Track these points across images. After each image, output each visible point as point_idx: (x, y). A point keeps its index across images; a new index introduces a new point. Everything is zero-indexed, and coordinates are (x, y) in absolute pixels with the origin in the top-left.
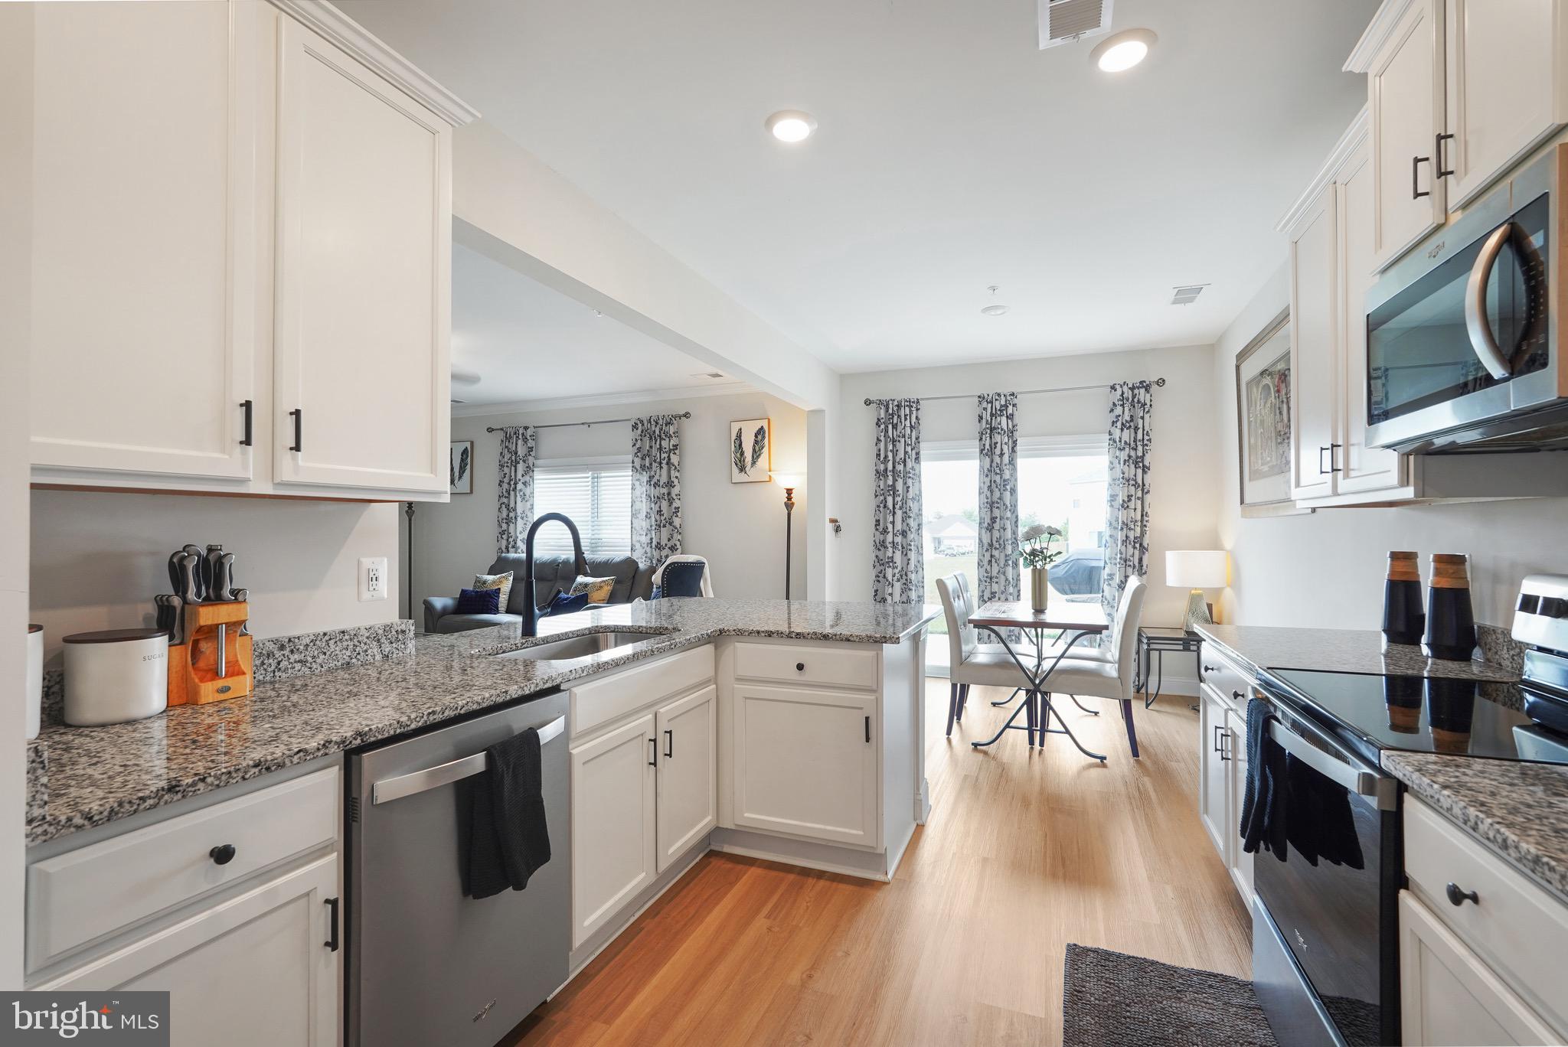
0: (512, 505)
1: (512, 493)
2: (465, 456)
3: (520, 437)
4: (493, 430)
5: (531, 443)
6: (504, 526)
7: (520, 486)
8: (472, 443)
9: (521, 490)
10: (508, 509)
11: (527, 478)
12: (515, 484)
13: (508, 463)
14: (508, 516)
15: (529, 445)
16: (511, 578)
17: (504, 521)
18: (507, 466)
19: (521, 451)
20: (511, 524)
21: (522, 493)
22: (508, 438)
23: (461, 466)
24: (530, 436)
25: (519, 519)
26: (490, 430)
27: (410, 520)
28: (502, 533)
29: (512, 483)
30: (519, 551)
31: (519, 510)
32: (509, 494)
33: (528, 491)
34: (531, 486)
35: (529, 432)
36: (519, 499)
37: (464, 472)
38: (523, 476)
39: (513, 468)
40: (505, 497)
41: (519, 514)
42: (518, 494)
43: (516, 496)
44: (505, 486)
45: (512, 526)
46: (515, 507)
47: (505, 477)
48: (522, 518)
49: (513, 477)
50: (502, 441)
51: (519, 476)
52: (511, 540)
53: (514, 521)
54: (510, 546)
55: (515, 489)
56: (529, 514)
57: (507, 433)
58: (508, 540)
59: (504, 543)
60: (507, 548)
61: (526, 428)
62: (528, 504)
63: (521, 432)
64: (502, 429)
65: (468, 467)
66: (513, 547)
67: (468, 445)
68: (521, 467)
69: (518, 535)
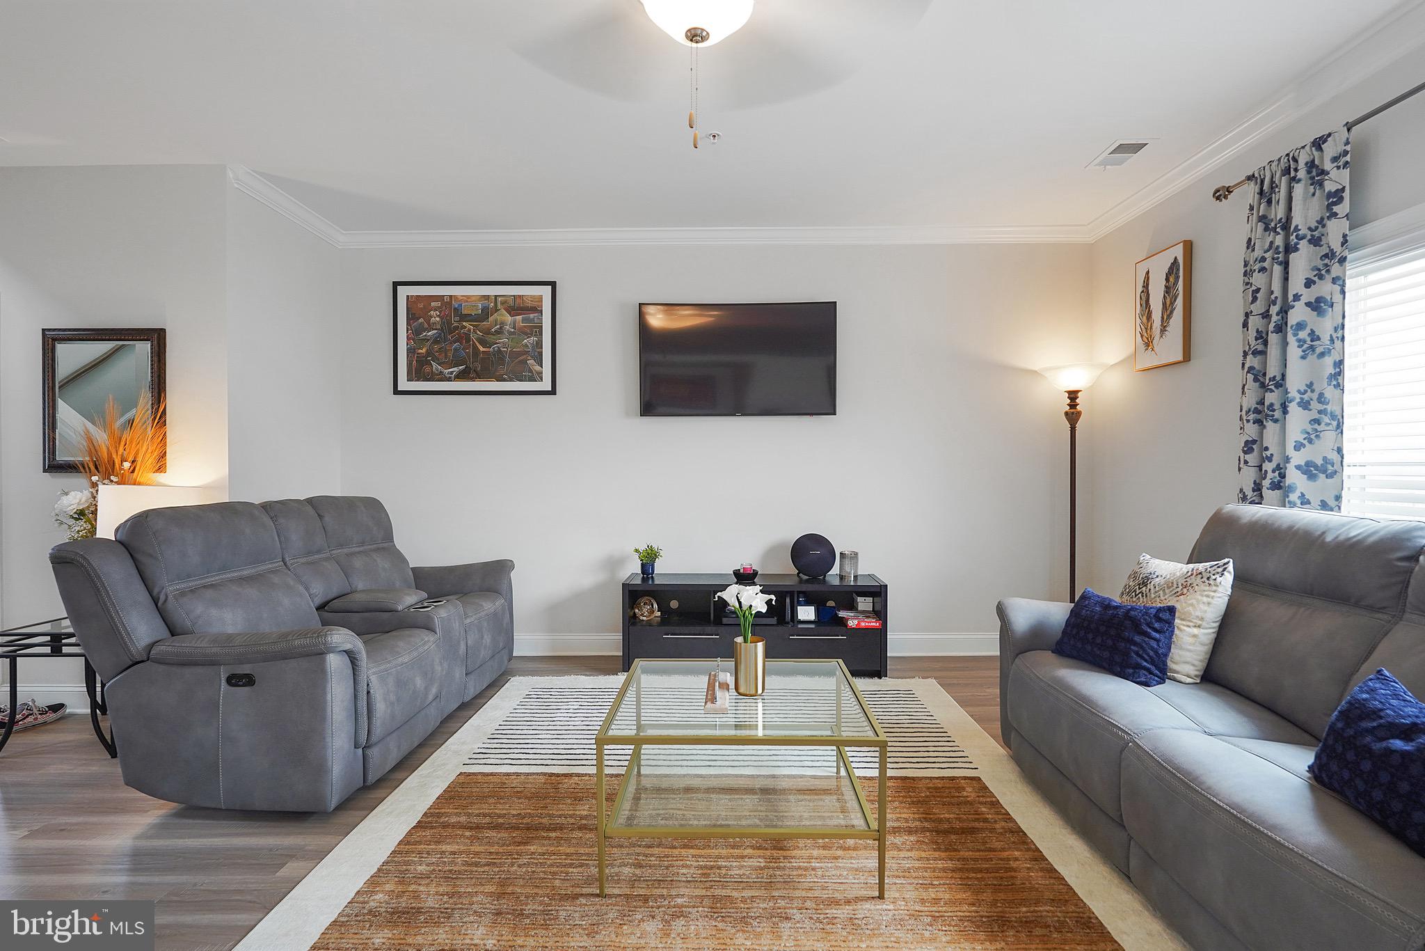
0: (1273, 370)
1: (1273, 339)
2: (1172, 279)
3: (1302, 174)
4: (1229, 190)
5: (1338, 178)
6: (1251, 430)
7: (1298, 314)
8: (1189, 247)
9: (1300, 326)
10: (1263, 385)
11: (1325, 288)
12: (1284, 312)
13: (1263, 259)
14: (1262, 402)
15: (1330, 186)
16: (1229, 578)
17: (1252, 417)
18: (1263, 270)
19: (1305, 213)
20: (1269, 425)
21: (1303, 334)
22: (1266, 195)
23: (1164, 304)
24: (1335, 159)
25: (1293, 408)
26: (1222, 194)
27: (1073, 430)
28: (1248, 447)
29: (1274, 310)
30: (1294, 497)
31: (1295, 383)
32: (1266, 343)
33: (1325, 327)
34: (1337, 307)
35: (1330, 149)
36: (1294, 351)
37: (1169, 317)
38: (1309, 283)
39: (1277, 269)
40: (1255, 353)
41: (1293, 393)
42: (1291, 339)
43: (1285, 344)
44: (1255, 322)
45: (1271, 428)
46: (1283, 376)
47: (1255, 299)
48: (1305, 405)
49: (1277, 292)
50: (1252, 208)
51: (1296, 285)
52: (1268, 466)
53: (1277, 414)
54: (1266, 483)
55: (1281, 329)
56: (1330, 392)
57: (1262, 182)
58: (1260, 467)
59: (1249, 475)
60: (1258, 488)
61: (1318, 144)
62: (1329, 361)
63: (1303, 159)
64: (1250, 178)
65: (1179, 302)
66: (1276, 486)
67: (1178, 252)
68: (1302, 263)
69: (1290, 451)
